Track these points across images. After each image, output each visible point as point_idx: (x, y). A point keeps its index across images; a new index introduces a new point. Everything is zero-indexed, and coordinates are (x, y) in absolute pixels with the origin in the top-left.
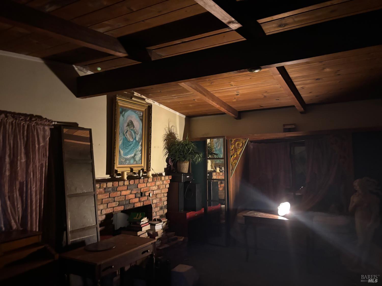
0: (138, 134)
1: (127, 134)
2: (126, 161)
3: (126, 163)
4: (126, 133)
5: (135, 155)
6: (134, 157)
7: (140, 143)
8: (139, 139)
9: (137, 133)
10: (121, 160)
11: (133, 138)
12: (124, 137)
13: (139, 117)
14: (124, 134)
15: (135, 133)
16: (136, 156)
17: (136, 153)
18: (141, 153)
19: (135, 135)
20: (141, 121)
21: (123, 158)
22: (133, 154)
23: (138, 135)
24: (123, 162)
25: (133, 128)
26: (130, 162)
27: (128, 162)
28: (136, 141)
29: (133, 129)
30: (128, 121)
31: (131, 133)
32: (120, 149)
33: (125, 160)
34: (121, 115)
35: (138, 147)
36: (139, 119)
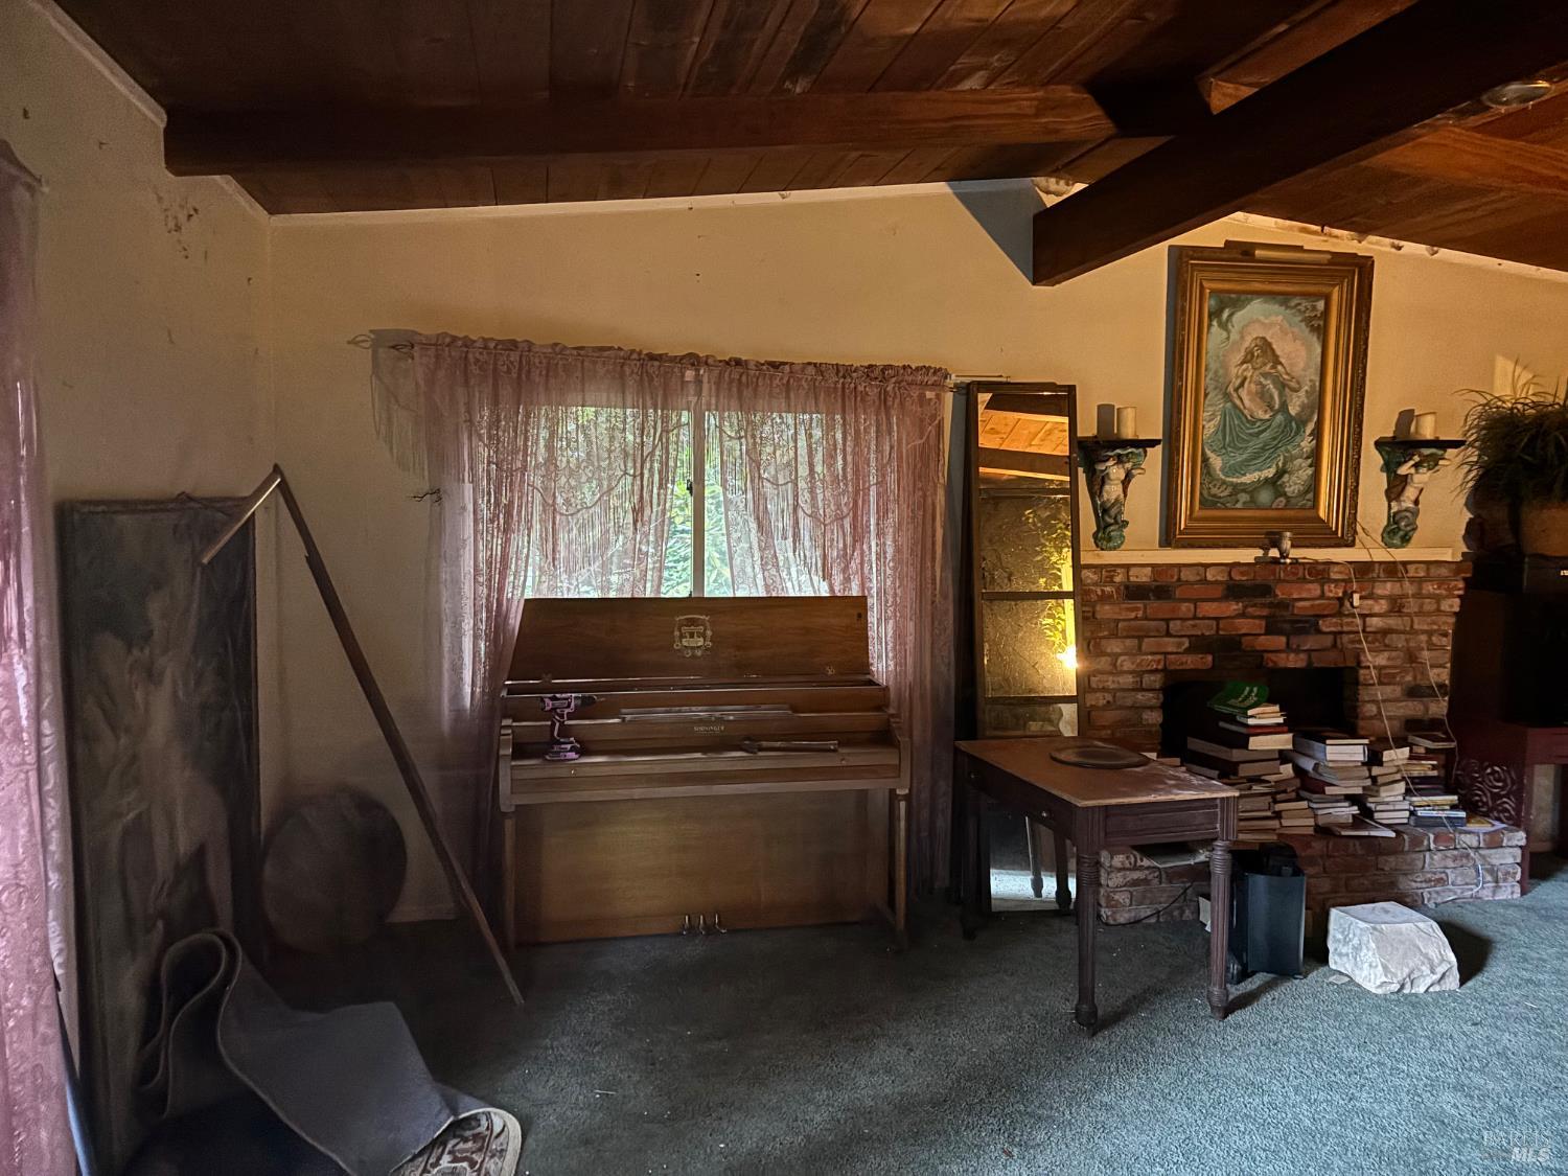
0: (1300, 388)
1: (1243, 393)
2: (1236, 495)
3: (1237, 501)
4: (1236, 390)
5: (1280, 473)
6: (1274, 483)
7: (1310, 427)
8: (1303, 407)
9: (1293, 384)
10: (1214, 491)
11: (1271, 407)
12: (1229, 405)
13: (1308, 321)
14: (1227, 396)
15: (1282, 386)
16: (1286, 478)
17: (1284, 464)
18: (1310, 466)
19: (1281, 395)
20: (1318, 338)
21: (1224, 482)
22: (1269, 467)
23: (1299, 394)
24: (1220, 497)
25: (1273, 367)
26: (1253, 500)
27: (1248, 499)
28: (1289, 419)
29: (1273, 371)
30: (1246, 344)
31: (1264, 386)
32: (1208, 452)
33: (1229, 490)
34: (1215, 323)
35: (1298, 439)
36: (1308, 330)
